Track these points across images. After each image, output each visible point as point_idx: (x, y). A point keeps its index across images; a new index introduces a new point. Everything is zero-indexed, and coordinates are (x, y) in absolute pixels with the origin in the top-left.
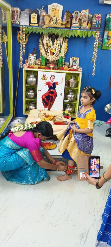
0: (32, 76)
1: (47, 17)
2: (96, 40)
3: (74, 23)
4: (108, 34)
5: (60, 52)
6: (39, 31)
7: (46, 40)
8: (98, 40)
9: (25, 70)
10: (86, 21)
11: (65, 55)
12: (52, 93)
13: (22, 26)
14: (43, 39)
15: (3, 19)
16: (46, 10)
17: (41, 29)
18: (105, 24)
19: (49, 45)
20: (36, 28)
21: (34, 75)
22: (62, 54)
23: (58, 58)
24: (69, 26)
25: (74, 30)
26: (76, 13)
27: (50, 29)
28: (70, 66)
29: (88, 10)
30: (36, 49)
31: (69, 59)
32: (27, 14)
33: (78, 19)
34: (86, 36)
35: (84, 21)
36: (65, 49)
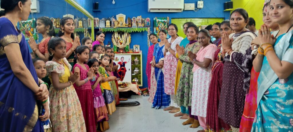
1: (116, 22)
2: (148, 33)
4: (156, 29)
5: (126, 42)
6: (111, 30)
7: (116, 35)
11: (129, 44)
12: (123, 69)
13: (101, 28)
14: (114, 35)
15: (89, 25)
16: (115, 18)
17: (113, 29)
18: (154, 23)
19: (118, 38)
22: (128, 43)
23: (125, 46)
25: (134, 28)
26: (134, 18)
27: (119, 28)
28: (134, 51)
29: (141, 16)
30: (110, 42)
31: (133, 47)
32: (103, 21)
33: (135, 21)
34: (142, 31)
35: (139, 23)
36: (129, 40)
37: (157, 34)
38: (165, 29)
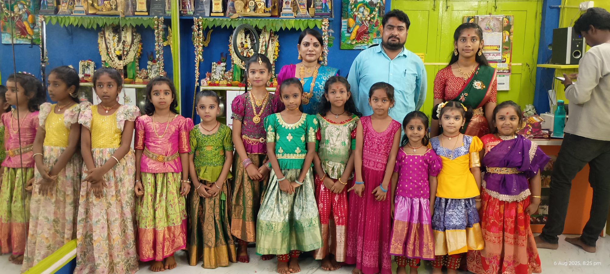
3: (284, 9)
4: (348, 22)
10: (304, 5)
13: (198, 18)
17: (229, 20)
19: (245, 46)
20: (221, 19)
24: (277, 14)
25: (284, 20)
27: (244, 19)
36: (275, 52)
37: (350, 36)
38: (373, 22)
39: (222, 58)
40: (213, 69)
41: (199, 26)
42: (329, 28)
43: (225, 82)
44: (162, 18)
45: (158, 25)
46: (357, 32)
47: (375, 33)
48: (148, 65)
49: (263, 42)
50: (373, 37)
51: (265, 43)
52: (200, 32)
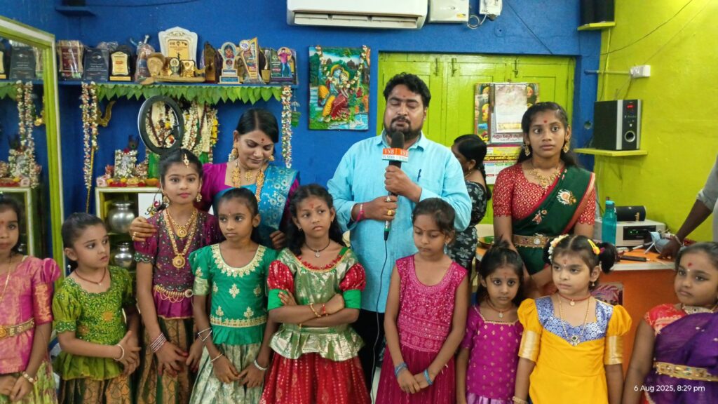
0: (124, 207)
1: (156, 60)
2: (284, 108)
3: (225, 71)
5: (198, 141)
6: (134, 92)
8: (288, 107)
9: (100, 192)
10: (254, 65)
11: (212, 148)
13: (88, 82)
14: (151, 113)
16: (154, 42)
17: (140, 87)
18: (309, 70)
19: (167, 126)
20: (126, 85)
21: (127, 205)
22: (205, 147)
24: (213, 78)
25: (226, 87)
26: (226, 48)
27: (164, 86)
29: (255, 40)
30: (134, 138)
32: (102, 54)
33: (234, 61)
34: (258, 98)
35: (249, 65)
36: (212, 133)
37: (322, 111)
38: (354, 91)
39: (131, 144)
40: (118, 160)
41: (90, 95)
42: (292, 100)
43: (135, 180)
44: (30, 84)
45: (23, 95)
46: (333, 105)
47: (357, 106)
48: (10, 155)
49: (194, 119)
50: (355, 113)
51: (196, 121)
52: (92, 105)
